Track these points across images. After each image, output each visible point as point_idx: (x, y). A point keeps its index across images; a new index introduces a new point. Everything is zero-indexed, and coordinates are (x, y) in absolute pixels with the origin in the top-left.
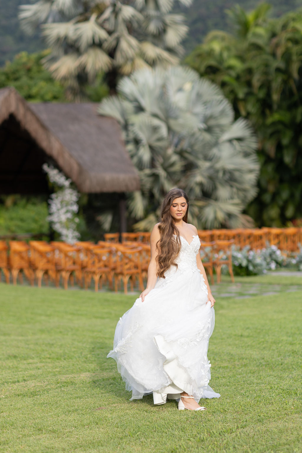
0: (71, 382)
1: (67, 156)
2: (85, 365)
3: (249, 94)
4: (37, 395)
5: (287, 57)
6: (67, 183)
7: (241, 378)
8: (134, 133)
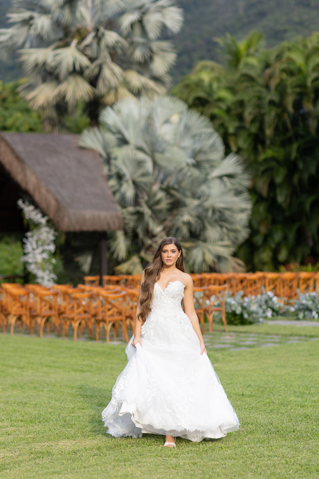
0: (48, 452)
1: (43, 190)
2: (64, 430)
3: (240, 128)
4: (6, 469)
5: (282, 89)
6: (43, 221)
7: (249, 449)
8: (116, 167)
